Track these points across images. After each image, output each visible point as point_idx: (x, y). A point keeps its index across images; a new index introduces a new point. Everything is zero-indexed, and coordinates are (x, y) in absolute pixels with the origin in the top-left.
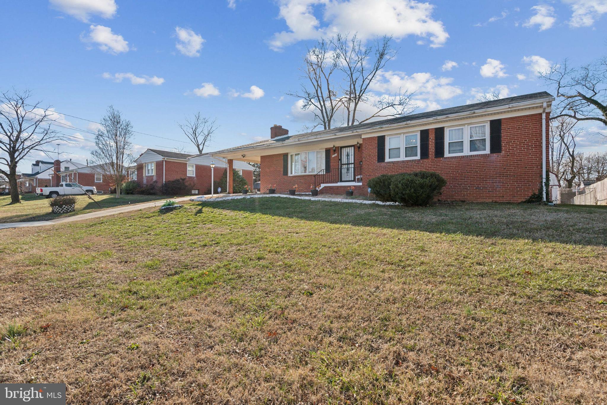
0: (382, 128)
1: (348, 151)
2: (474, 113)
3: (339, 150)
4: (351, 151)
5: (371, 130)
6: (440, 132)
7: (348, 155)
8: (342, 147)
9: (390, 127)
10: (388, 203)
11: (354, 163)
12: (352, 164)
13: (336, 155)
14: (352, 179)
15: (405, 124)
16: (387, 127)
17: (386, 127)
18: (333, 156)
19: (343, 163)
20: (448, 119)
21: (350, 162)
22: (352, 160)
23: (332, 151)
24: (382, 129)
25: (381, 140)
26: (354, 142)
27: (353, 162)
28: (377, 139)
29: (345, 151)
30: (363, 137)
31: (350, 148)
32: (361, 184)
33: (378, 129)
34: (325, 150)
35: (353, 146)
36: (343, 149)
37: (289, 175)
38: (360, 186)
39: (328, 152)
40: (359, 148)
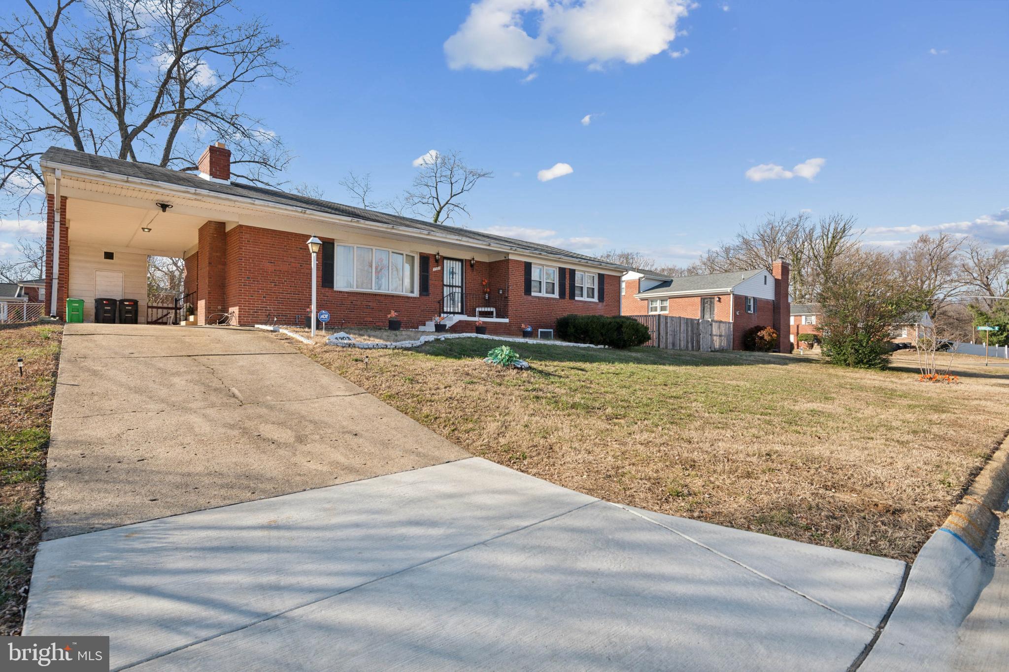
0: (540, 254)
1: (454, 266)
3: (439, 260)
4: (457, 266)
6: (572, 272)
7: (452, 273)
8: (445, 258)
11: (461, 287)
12: (458, 287)
13: (438, 268)
14: (460, 311)
15: (559, 258)
18: (434, 269)
19: (445, 283)
20: (582, 264)
21: (457, 285)
22: (457, 281)
23: (432, 261)
24: (538, 256)
25: (528, 267)
26: (466, 256)
27: (460, 285)
28: (524, 265)
29: (448, 265)
30: (511, 257)
31: (457, 263)
32: (506, 320)
33: (536, 254)
34: (419, 255)
35: (461, 260)
36: (445, 261)
37: (335, 289)
38: (506, 323)
39: (425, 261)
40: (472, 266)
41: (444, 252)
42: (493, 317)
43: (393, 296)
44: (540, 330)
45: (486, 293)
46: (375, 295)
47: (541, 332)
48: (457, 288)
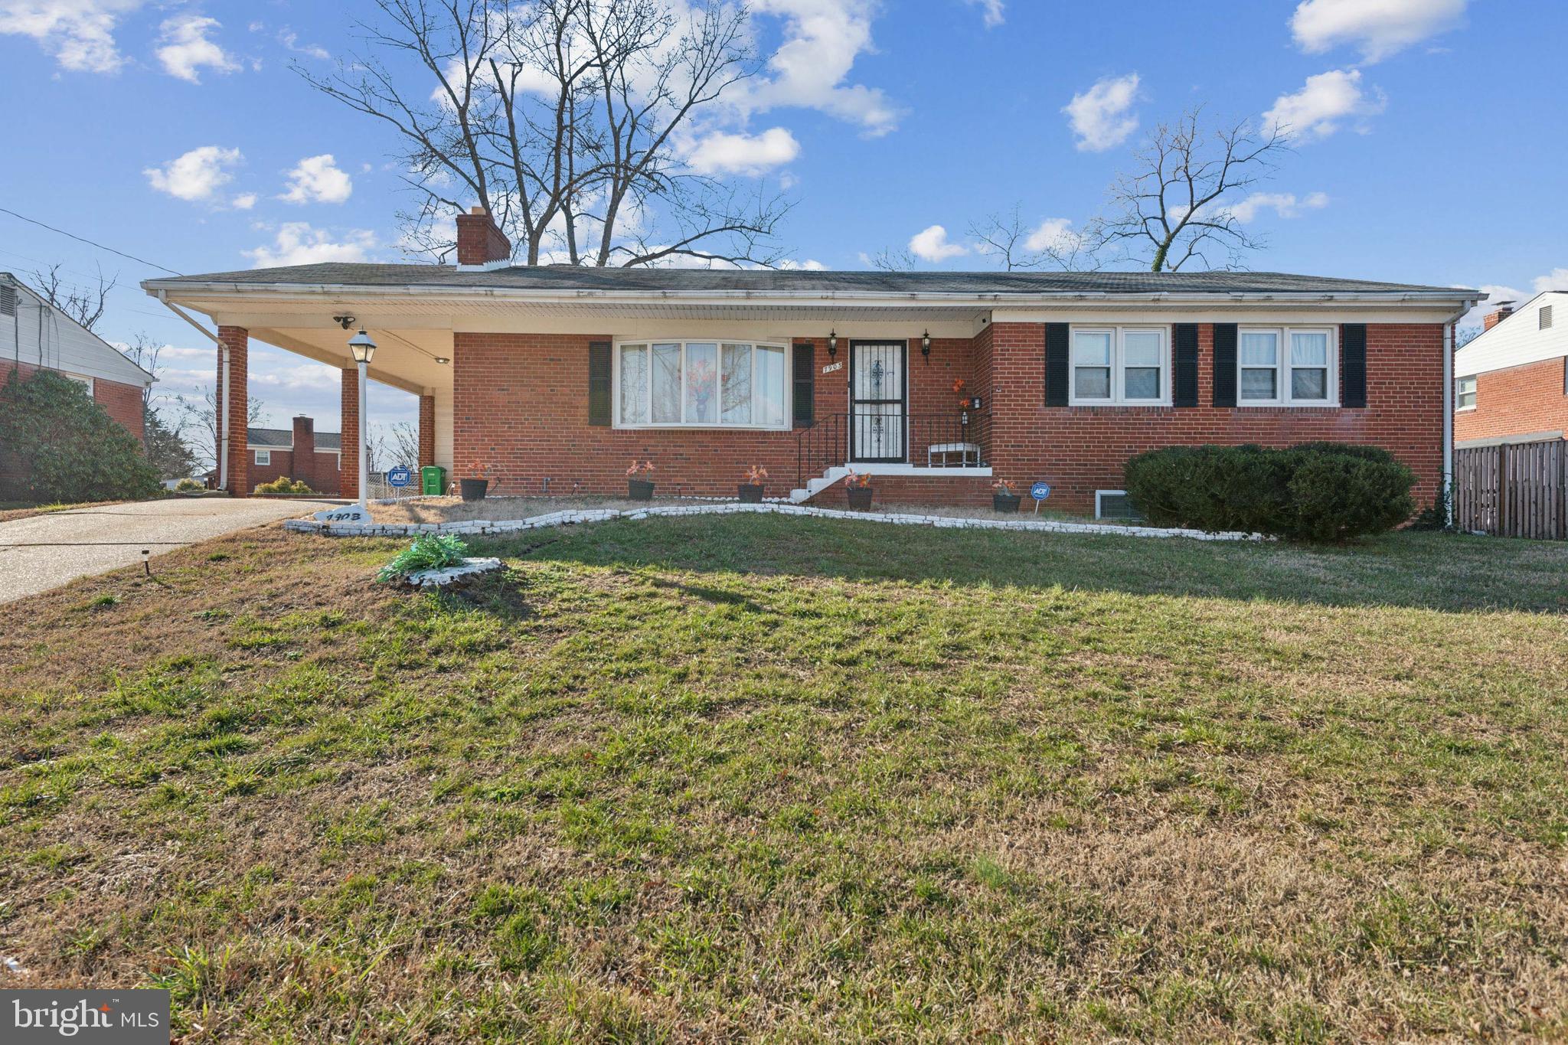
0: (1082, 298)
1: (882, 357)
2: (1331, 299)
3: (843, 349)
4: (891, 359)
5: (1047, 300)
6: (1226, 336)
7: (877, 373)
8: (856, 343)
9: (1109, 300)
10: (1224, 536)
11: (902, 402)
12: (893, 402)
13: (838, 366)
14: (899, 455)
15: (1154, 300)
16: (1099, 300)
17: (1095, 300)
18: (827, 370)
19: (858, 397)
20: (1268, 304)
21: (890, 397)
22: (892, 388)
23: (819, 353)
24: (1080, 304)
25: (1057, 338)
26: (909, 330)
27: (898, 396)
28: (1042, 333)
29: (864, 357)
30: (997, 318)
31: (890, 348)
32: (987, 472)
33: (1068, 300)
34: (791, 344)
35: (901, 343)
36: (858, 350)
37: (617, 424)
38: (984, 478)
39: (804, 353)
40: (926, 351)
41: (848, 330)
42: (961, 466)
43: (731, 432)
44: (1099, 493)
45: (962, 410)
46: (693, 432)
47: (1103, 498)
48: (890, 406)
